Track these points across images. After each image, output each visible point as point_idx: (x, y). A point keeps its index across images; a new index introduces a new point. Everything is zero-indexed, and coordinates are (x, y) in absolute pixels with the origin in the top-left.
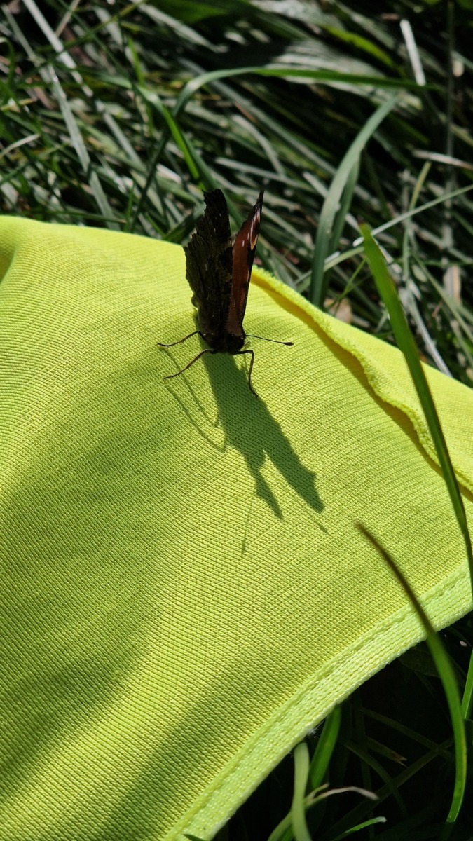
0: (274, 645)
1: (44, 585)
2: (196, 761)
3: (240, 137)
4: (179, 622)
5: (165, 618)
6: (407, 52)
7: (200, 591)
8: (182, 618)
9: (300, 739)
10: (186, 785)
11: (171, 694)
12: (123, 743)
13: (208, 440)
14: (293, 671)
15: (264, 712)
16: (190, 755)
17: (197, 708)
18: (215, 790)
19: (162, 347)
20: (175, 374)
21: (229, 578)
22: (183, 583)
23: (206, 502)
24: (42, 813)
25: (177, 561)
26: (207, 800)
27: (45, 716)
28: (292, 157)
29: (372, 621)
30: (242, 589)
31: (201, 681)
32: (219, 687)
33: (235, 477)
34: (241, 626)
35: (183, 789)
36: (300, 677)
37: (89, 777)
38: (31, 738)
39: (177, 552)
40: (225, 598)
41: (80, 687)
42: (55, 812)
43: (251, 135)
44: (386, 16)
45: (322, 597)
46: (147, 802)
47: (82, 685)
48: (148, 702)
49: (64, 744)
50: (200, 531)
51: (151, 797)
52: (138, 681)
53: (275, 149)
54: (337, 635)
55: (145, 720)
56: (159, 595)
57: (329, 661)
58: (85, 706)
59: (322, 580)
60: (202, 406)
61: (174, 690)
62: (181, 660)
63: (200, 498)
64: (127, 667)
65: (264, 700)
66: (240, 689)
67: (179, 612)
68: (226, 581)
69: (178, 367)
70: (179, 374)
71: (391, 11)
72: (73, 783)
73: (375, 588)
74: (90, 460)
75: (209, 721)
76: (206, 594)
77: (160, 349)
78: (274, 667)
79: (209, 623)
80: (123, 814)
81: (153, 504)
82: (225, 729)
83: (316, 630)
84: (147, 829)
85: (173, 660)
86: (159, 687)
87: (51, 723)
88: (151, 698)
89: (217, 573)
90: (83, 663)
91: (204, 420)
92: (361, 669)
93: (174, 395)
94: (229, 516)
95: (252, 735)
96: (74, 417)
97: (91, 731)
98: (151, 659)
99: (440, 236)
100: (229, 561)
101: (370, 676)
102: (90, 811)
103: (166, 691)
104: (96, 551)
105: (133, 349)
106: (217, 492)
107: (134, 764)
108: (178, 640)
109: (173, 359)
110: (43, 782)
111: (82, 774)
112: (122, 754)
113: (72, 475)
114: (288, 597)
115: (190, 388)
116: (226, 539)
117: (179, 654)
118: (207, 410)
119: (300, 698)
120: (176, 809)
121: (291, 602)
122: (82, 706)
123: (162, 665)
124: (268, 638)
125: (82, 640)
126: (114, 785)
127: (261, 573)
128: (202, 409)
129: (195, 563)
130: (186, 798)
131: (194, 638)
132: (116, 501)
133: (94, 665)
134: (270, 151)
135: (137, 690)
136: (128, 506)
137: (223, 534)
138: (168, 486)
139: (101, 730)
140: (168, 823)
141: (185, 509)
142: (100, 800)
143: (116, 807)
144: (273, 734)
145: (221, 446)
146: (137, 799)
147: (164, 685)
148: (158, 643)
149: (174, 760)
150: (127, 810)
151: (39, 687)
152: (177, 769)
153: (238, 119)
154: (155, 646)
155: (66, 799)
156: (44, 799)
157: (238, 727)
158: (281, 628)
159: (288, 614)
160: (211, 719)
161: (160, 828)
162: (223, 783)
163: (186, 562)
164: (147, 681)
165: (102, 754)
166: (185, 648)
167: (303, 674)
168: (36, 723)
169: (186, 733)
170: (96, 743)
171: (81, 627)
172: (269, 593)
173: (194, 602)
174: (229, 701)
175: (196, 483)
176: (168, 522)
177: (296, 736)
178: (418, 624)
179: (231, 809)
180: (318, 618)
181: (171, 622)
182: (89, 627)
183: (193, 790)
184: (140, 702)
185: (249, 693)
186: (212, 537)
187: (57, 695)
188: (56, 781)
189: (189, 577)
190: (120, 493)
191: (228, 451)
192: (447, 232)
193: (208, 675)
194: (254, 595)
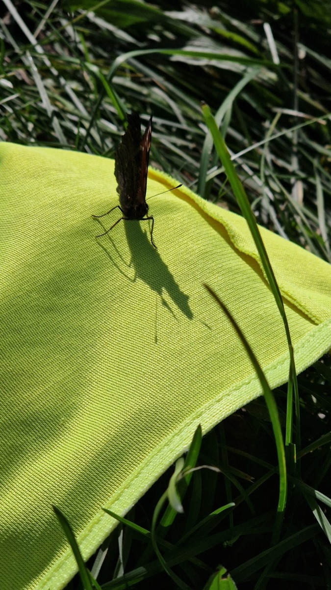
0: (164, 400)
1: (16, 363)
2: (113, 472)
3: (156, 100)
4: (103, 388)
5: (94, 386)
6: (268, 44)
7: (117, 368)
8: (105, 385)
9: (180, 456)
10: (107, 486)
11: (97, 431)
12: (66, 461)
13: (124, 275)
14: (176, 416)
15: (157, 441)
16: (109, 468)
17: (114, 439)
18: (125, 489)
19: (95, 218)
20: (103, 234)
21: (136, 360)
22: (106, 364)
23: (122, 313)
24: (14, 506)
25: (103, 350)
26: (120, 495)
27: (16, 446)
28: (191, 113)
29: (229, 385)
30: (144, 366)
31: (117, 422)
32: (128, 425)
33: (141, 297)
34: (143, 388)
35: (105, 489)
36: (181, 419)
37: (44, 483)
38: (7, 460)
39: (103, 345)
40: (133, 372)
41: (39, 428)
42: (22, 505)
43: (164, 99)
44: (254, 22)
45: (196, 370)
46: (81, 498)
47: (40, 427)
48: (83, 436)
49: (28, 463)
50: (118, 331)
51: (84, 494)
52: (76, 424)
53: (179, 108)
54: (205, 393)
55: (80, 447)
56: (90, 371)
57: (200, 409)
58: (42, 440)
59: (197, 359)
60: (121, 254)
61: (99, 429)
62: (104, 410)
63: (118, 311)
64: (69, 416)
65: (158, 434)
66: (142, 427)
67: (103, 382)
68: (134, 361)
69: (105, 230)
70: (105, 234)
71: (257, 18)
72: (34, 487)
73: (232, 365)
74: (46, 287)
75: (122, 447)
76: (121, 370)
77: (94, 219)
78: (164, 413)
79: (123, 387)
80: (66, 505)
81: (88, 315)
82: (132, 451)
83: (192, 390)
84: (81, 515)
85: (99, 411)
86: (90, 427)
87: (20, 450)
88: (85, 434)
89: (128, 357)
90: (41, 413)
91: (122, 263)
92: (220, 412)
93: (103, 247)
94: (137, 322)
95: (149, 454)
96: (36, 259)
97: (46, 456)
98: (85, 411)
99: (289, 163)
100: (136, 349)
101: (226, 416)
102: (44, 504)
103: (94, 429)
104: (50, 343)
105: (76, 218)
106: (130, 307)
107: (73, 474)
108: (102, 398)
109: (102, 225)
110: (15, 487)
111: (39, 481)
112: (66, 468)
113: (34, 295)
114: (174, 370)
115: (113, 243)
116: (135, 336)
117: (103, 407)
118: (124, 257)
119: (180, 431)
120: (100, 502)
121: (176, 373)
122: (40, 440)
123: (92, 414)
124: (161, 395)
125: (40, 399)
126: (60, 487)
127: (156, 356)
128: (120, 256)
129: (114, 351)
130: (107, 495)
131: (113, 397)
132: (63, 312)
133: (48, 414)
134: (177, 109)
135: (76, 430)
136: (71, 316)
137: (133, 332)
138: (98, 304)
139: (53, 455)
140: (95, 511)
141: (109, 318)
142: (51, 496)
143: (61, 501)
144: (162, 453)
145: (133, 279)
146: (74, 496)
147: (93, 426)
148: (90, 401)
149: (99, 471)
150: (68, 503)
151: (12, 428)
152: (100, 477)
153: (156, 90)
154: (88, 403)
155: (29, 497)
156: (15, 498)
157: (141, 450)
158: (169, 389)
159: (174, 380)
160: (122, 445)
161: (90, 514)
162: (130, 484)
163: (108, 351)
164: (82, 424)
165: (53, 468)
166: (107, 403)
167: (183, 417)
168: (10, 450)
169: (107, 454)
170: (49, 462)
171: (39, 391)
172: (161, 368)
173: (113, 375)
174: (135, 434)
175: (116, 302)
176: (97, 326)
177: (177, 453)
178: (259, 386)
179: (135, 499)
180: (194, 383)
181: (98, 388)
182: (44, 390)
183: (111, 490)
184: (78, 437)
185: (147, 429)
186: (125, 335)
187: (24, 433)
188: (23, 486)
189: (110, 360)
190: (66, 307)
191: (137, 282)
192: (295, 160)
193: (121, 419)
194: (152, 369)
